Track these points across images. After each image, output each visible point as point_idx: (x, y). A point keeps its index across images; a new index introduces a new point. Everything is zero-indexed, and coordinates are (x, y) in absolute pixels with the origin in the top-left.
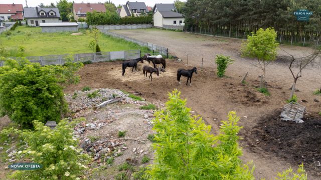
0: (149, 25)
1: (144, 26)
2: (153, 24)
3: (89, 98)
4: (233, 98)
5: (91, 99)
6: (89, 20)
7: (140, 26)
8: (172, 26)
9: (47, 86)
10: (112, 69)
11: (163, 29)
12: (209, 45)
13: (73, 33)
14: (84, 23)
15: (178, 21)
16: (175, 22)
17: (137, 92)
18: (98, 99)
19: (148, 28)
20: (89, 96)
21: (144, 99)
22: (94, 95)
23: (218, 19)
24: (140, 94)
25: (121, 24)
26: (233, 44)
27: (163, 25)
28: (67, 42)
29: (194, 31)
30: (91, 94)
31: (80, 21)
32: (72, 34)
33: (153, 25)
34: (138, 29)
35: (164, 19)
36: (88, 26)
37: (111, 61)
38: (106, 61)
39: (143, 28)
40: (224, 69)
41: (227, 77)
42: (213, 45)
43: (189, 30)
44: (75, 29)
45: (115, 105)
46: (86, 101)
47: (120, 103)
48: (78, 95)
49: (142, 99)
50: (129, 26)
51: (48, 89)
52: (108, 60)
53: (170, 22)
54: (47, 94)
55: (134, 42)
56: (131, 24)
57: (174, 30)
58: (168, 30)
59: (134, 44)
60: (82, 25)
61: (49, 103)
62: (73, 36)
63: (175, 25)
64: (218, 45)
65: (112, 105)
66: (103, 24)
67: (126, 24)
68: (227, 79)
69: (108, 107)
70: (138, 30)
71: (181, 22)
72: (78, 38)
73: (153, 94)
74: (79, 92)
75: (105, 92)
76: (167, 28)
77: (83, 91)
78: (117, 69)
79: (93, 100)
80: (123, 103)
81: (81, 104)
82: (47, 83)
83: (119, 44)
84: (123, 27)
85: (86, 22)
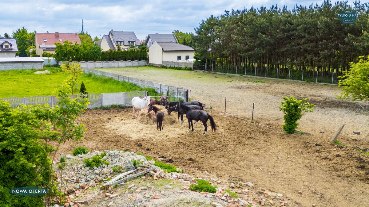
0: (142, 62)
1: (136, 63)
2: (147, 60)
3: (87, 168)
4: (337, 170)
5: (92, 168)
6: (58, 54)
7: (129, 63)
8: (176, 62)
9: (23, 145)
10: (109, 119)
11: (163, 67)
12: (240, 88)
13: (37, 71)
14: (52, 58)
15: (183, 56)
16: (179, 58)
17: (163, 157)
18: (105, 170)
19: (140, 66)
20: (88, 164)
21: (181, 170)
22: (97, 162)
23: (249, 50)
24: (170, 161)
25: (103, 60)
26: (275, 85)
27: (163, 62)
28: (30, 83)
29: (209, 69)
30: (91, 160)
31: (44, 55)
32: (36, 73)
33: (148, 62)
34: (127, 67)
35: (164, 54)
36: (58, 62)
37: (103, 108)
38: (96, 108)
39: (133, 67)
40: (296, 120)
41: (302, 133)
42: (247, 87)
43: (202, 68)
44: (40, 66)
45: (142, 182)
46: (84, 173)
47: (149, 178)
48: (67, 161)
49: (178, 169)
50: (114, 64)
51: (25, 152)
52: (99, 106)
53: (172, 58)
54: (23, 160)
55: (131, 81)
56: (117, 60)
57: (180, 69)
58: (170, 68)
59: (131, 84)
60: (49, 61)
61: (26, 178)
62: (37, 75)
63: (179, 61)
64: (253, 87)
65: (137, 181)
66: (79, 59)
67: (110, 60)
68: (303, 136)
69: (130, 184)
70: (127, 69)
71: (187, 58)
72: (44, 77)
73: (191, 159)
74: (69, 156)
75: (116, 156)
76: (168, 66)
77: (75, 154)
78: (117, 119)
79: (97, 171)
80: (155, 178)
81: (75, 178)
82: (24, 139)
83: (107, 86)
84: (105, 64)
85: (54, 57)
